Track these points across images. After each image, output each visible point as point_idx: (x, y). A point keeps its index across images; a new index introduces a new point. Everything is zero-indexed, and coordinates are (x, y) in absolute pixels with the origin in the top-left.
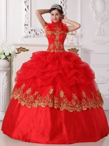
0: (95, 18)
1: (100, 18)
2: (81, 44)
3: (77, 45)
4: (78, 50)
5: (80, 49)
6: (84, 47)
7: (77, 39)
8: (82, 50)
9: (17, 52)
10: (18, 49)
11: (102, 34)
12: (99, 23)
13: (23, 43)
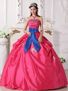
0: (63, 11)
1: (66, 11)
2: (53, 28)
3: (51, 28)
4: (51, 32)
5: (52, 31)
6: (55, 30)
7: (51, 25)
8: (54, 32)
9: (13, 33)
10: (13, 31)
11: (67, 21)
12: (65, 14)
13: (17, 27)
